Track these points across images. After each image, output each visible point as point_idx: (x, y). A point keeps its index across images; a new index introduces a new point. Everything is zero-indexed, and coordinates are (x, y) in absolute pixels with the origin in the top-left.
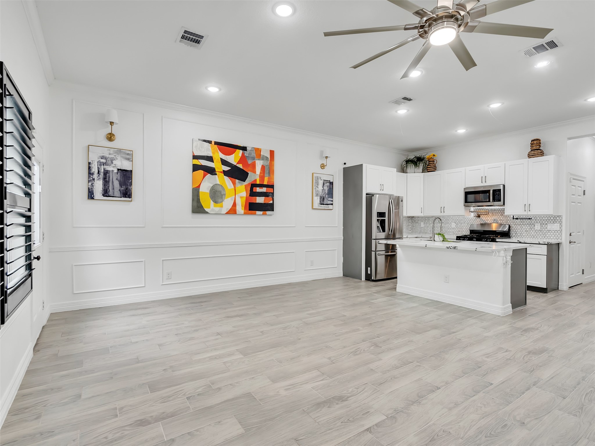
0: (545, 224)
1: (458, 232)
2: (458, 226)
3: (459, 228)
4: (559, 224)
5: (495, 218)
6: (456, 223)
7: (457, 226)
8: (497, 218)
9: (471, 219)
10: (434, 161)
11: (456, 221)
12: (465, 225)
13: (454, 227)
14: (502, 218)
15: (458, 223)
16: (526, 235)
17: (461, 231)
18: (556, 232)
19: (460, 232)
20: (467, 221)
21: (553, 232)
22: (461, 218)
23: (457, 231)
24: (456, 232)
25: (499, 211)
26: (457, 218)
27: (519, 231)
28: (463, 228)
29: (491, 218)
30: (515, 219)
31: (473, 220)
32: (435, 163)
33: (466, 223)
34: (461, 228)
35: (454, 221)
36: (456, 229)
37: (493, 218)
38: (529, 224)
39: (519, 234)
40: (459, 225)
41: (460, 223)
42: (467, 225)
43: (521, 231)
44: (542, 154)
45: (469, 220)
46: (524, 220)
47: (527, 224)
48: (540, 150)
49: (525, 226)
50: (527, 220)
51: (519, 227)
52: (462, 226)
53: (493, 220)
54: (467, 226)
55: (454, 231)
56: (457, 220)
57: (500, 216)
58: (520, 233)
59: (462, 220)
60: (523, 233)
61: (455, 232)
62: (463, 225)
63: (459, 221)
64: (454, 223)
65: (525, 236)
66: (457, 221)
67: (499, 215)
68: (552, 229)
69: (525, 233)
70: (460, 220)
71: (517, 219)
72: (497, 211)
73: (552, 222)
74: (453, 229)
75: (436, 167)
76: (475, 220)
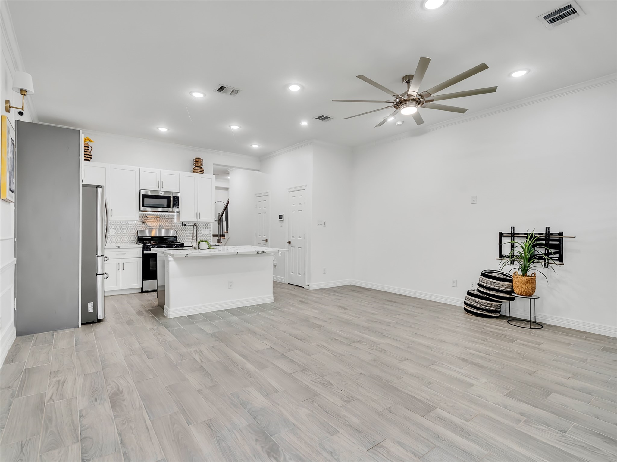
0: (200, 230)
1: (119, 240)
2: (119, 233)
3: (120, 235)
4: (209, 229)
5: (161, 224)
6: (117, 229)
7: (117, 233)
8: (163, 224)
9: (136, 225)
10: (88, 147)
11: (115, 227)
12: (127, 231)
13: (113, 234)
14: (167, 224)
15: (119, 229)
16: (187, 239)
17: (123, 238)
18: (207, 236)
19: (121, 240)
20: (130, 227)
21: (205, 236)
22: (123, 224)
23: (118, 238)
24: (117, 240)
25: (165, 218)
26: (118, 224)
27: (181, 236)
28: (125, 234)
29: (156, 224)
30: (184, 225)
31: (138, 226)
32: (90, 150)
33: (129, 229)
34: (123, 234)
35: (113, 227)
36: (117, 236)
37: (158, 224)
38: (189, 229)
39: (182, 239)
40: (120, 231)
41: (121, 229)
42: (130, 231)
43: (183, 236)
44: (202, 172)
45: (133, 226)
46: (187, 226)
47: (187, 229)
48: (201, 167)
49: (186, 231)
50: (189, 226)
51: (182, 233)
52: (124, 233)
53: (159, 226)
54: (131, 233)
55: (113, 238)
56: (117, 225)
57: (166, 223)
58: (183, 237)
59: (124, 226)
60: (184, 237)
61: (114, 240)
62: (125, 231)
63: (120, 227)
64: (114, 229)
65: (186, 241)
66: (118, 227)
67: (165, 221)
68: (205, 234)
69: (186, 237)
70: (122, 225)
71: (185, 225)
72: (163, 217)
73: (205, 228)
74: (112, 236)
75: (91, 155)
76: (140, 226)
